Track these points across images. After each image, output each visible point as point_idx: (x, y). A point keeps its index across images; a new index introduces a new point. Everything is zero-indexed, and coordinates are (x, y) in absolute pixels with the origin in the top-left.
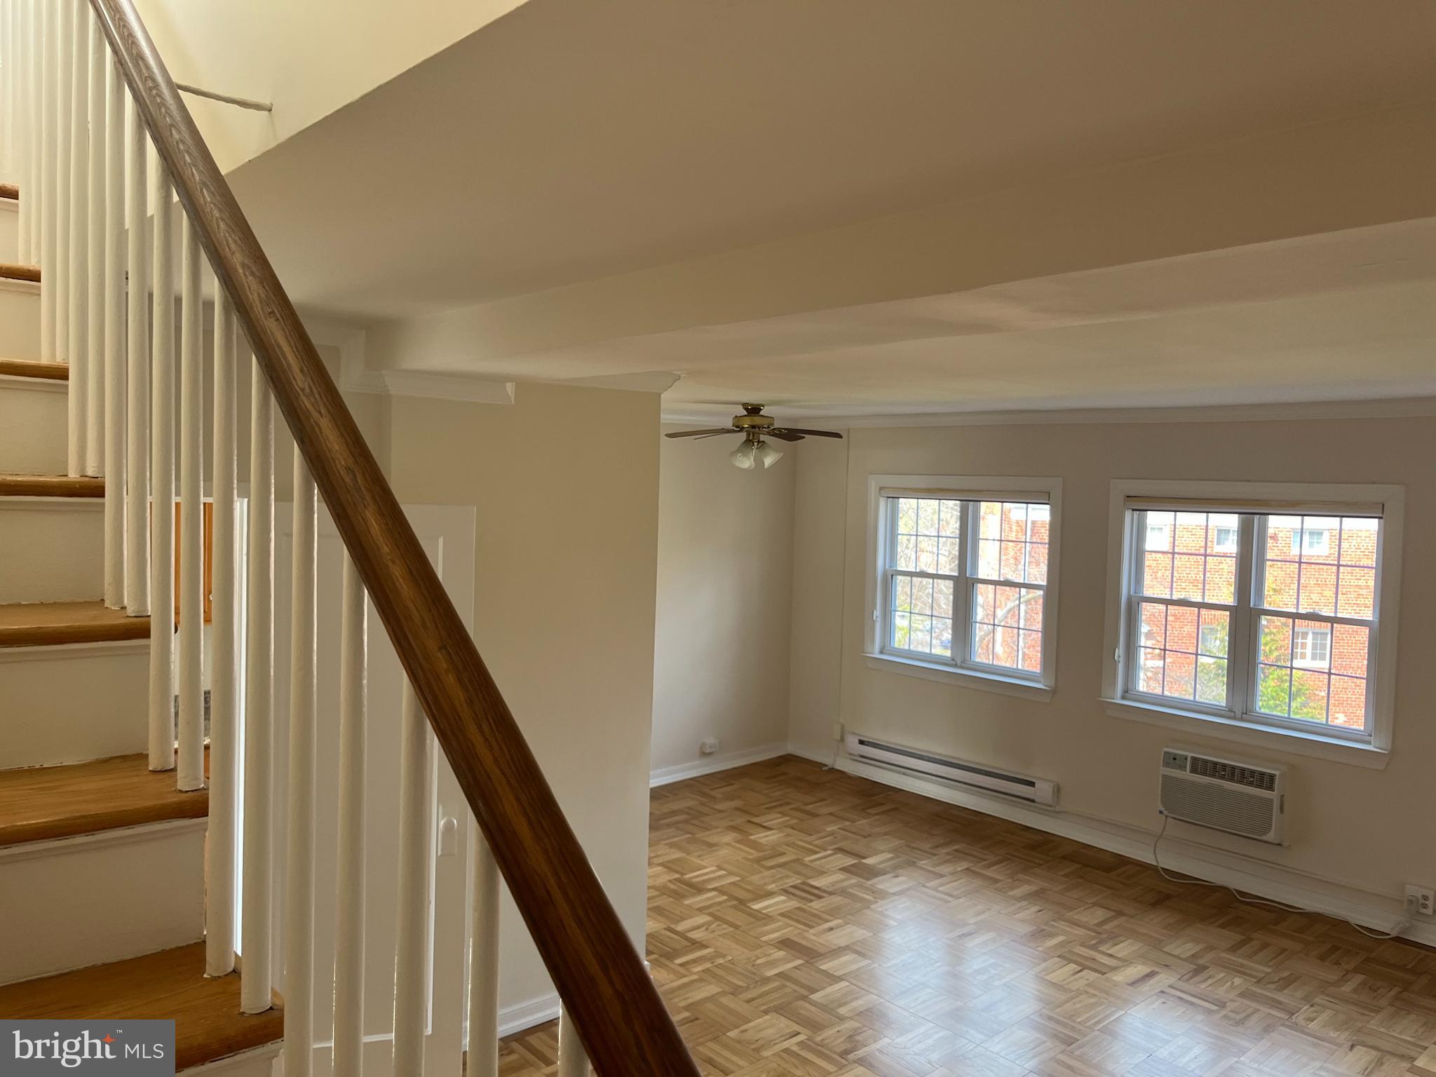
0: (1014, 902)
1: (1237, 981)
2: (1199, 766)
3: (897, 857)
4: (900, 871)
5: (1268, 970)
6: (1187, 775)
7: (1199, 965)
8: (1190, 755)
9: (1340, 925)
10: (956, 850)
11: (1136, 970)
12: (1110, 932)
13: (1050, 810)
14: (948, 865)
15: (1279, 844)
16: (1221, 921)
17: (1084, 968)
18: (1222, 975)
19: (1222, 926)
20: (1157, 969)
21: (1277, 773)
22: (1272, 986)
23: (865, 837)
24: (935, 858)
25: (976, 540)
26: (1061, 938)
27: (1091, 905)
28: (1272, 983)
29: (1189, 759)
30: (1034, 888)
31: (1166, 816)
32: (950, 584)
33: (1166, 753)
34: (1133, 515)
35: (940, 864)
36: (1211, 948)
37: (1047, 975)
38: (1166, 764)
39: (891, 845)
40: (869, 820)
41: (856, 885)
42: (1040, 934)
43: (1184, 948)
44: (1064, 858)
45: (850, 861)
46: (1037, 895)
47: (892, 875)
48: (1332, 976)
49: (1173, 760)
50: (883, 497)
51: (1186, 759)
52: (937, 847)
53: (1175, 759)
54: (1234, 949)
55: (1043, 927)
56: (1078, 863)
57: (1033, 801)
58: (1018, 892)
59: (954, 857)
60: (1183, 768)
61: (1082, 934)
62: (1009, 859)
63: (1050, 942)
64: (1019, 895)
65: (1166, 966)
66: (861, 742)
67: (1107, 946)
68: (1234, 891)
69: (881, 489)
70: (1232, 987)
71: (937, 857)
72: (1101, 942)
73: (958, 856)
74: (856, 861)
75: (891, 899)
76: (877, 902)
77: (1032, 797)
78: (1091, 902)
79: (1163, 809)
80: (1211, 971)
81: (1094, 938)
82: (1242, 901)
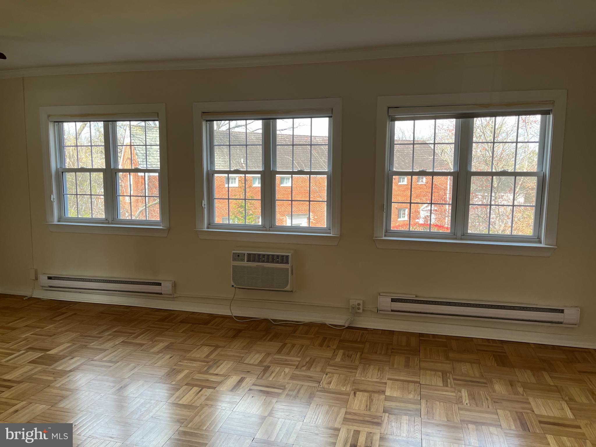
0: (154, 355)
1: (287, 370)
2: (252, 258)
3: (74, 344)
4: (76, 354)
5: (299, 359)
6: (245, 263)
7: (265, 366)
8: (246, 252)
9: (323, 326)
10: (115, 332)
11: (232, 379)
12: (214, 360)
13: (172, 297)
14: (110, 342)
15: (291, 291)
16: (269, 338)
17: (202, 387)
18: (278, 369)
19: (271, 340)
20: (243, 376)
21: (290, 254)
22: (304, 368)
23: (51, 336)
24: (100, 339)
25: (115, 146)
26: (186, 372)
27: (200, 346)
28: (304, 366)
29: (246, 255)
30: (166, 344)
31: (235, 288)
32: (101, 175)
33: (234, 253)
34: (206, 124)
35: (103, 343)
36: (268, 354)
37: (179, 401)
38: (234, 260)
39: (69, 338)
40: (55, 324)
41: (40, 372)
42: (172, 373)
43: (255, 358)
44: (181, 322)
45: (38, 355)
46: (167, 348)
47: (70, 357)
48: (329, 354)
49: (238, 257)
50: (51, 121)
51: (244, 255)
52: (102, 332)
53: (238, 256)
54: (279, 352)
55: (175, 367)
56: (188, 323)
57: (161, 294)
58: (156, 349)
59: (114, 336)
60: (243, 260)
61: (198, 365)
62: (149, 330)
63: (180, 376)
64: (157, 351)
65: (248, 372)
66: (50, 278)
67: (213, 369)
68: (271, 320)
69: (49, 116)
70: (285, 375)
71: (102, 338)
72: (210, 367)
73: (115, 336)
74: (43, 354)
75: (68, 375)
76: (56, 380)
77: (160, 292)
78: (200, 344)
79: (233, 284)
80: (271, 369)
81: (205, 366)
82: (275, 324)
